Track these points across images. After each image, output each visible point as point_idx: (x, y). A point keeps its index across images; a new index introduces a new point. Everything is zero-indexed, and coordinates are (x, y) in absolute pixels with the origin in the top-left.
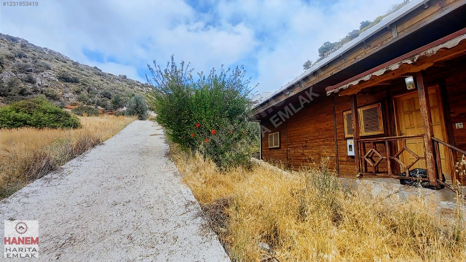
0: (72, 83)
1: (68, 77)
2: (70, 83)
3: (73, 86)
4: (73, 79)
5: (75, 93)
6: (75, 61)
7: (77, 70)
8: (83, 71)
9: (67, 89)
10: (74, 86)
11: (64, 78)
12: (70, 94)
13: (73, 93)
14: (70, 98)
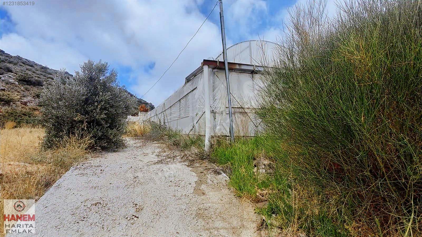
0: (34, 86)
1: (29, 79)
2: (32, 86)
3: (34, 89)
4: (36, 82)
5: (36, 97)
6: (43, 66)
7: (44, 74)
8: (51, 74)
9: (26, 93)
10: (36, 90)
11: (25, 81)
12: (29, 98)
13: (34, 97)
14: (28, 103)
